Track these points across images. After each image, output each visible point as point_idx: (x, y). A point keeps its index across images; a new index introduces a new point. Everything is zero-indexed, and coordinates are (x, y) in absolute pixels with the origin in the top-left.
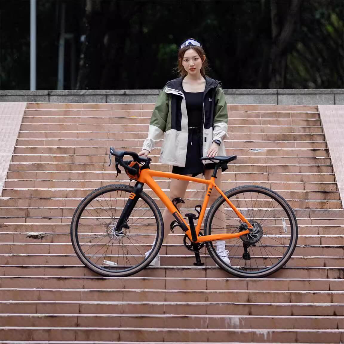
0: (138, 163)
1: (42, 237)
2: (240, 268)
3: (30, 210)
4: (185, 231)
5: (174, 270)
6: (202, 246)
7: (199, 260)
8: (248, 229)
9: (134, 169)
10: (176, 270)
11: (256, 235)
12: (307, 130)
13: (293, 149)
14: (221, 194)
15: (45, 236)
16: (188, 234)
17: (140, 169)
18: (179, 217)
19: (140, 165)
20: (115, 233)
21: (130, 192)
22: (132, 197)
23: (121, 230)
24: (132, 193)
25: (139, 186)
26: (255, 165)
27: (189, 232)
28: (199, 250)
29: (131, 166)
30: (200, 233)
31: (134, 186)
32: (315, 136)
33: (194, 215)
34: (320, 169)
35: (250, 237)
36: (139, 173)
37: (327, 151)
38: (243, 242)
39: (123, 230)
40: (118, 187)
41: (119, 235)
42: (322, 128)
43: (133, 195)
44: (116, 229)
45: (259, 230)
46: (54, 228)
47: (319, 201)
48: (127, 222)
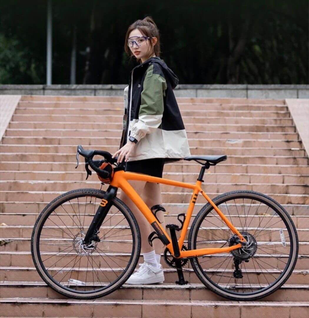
0: (110, 164)
1: (6, 244)
2: (231, 288)
3: (6, 206)
4: (167, 245)
5: (152, 290)
6: (186, 261)
7: (182, 278)
8: (240, 242)
9: (105, 171)
10: (155, 291)
11: (249, 249)
12: (278, 122)
13: (268, 140)
14: (208, 201)
15: (8, 242)
16: (169, 248)
17: (113, 172)
18: (158, 228)
19: (113, 166)
20: (82, 246)
21: (101, 198)
22: (103, 204)
23: (91, 243)
24: (103, 200)
25: (112, 191)
26: (233, 157)
27: (170, 246)
28: (182, 267)
29: (102, 168)
30: (184, 247)
31: (106, 191)
32: (287, 128)
33: (177, 227)
34: (296, 160)
35: (242, 252)
36: (112, 176)
37: (301, 142)
38: (234, 257)
39: (93, 243)
40: (87, 192)
41: (88, 249)
42: (292, 120)
43: (105, 202)
44: (84, 242)
45: (252, 244)
46: (21, 232)
47: (301, 195)
48: (98, 234)
